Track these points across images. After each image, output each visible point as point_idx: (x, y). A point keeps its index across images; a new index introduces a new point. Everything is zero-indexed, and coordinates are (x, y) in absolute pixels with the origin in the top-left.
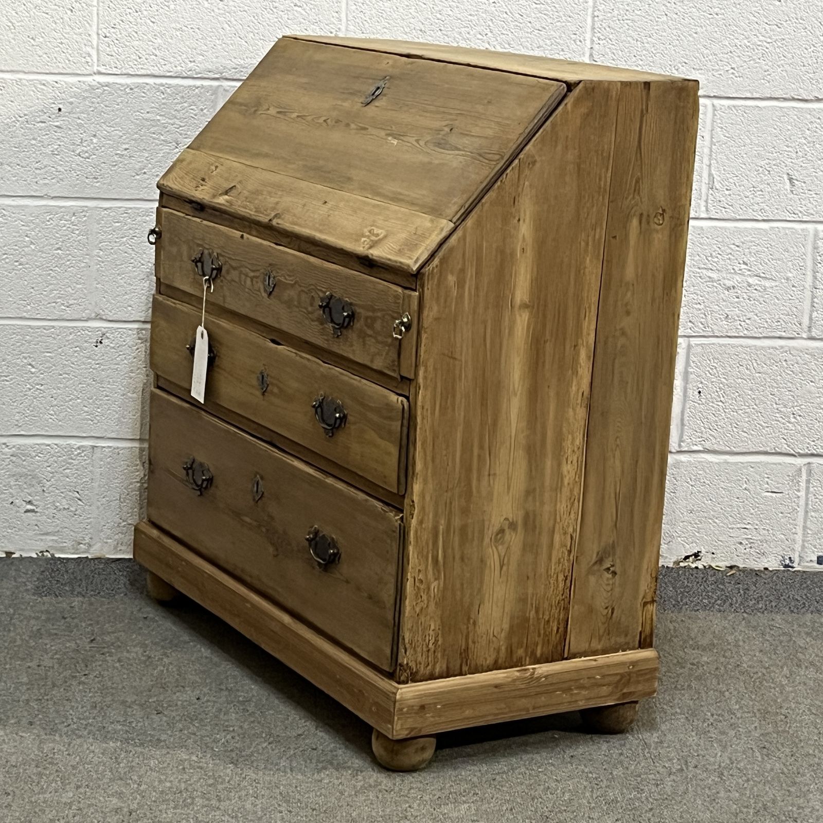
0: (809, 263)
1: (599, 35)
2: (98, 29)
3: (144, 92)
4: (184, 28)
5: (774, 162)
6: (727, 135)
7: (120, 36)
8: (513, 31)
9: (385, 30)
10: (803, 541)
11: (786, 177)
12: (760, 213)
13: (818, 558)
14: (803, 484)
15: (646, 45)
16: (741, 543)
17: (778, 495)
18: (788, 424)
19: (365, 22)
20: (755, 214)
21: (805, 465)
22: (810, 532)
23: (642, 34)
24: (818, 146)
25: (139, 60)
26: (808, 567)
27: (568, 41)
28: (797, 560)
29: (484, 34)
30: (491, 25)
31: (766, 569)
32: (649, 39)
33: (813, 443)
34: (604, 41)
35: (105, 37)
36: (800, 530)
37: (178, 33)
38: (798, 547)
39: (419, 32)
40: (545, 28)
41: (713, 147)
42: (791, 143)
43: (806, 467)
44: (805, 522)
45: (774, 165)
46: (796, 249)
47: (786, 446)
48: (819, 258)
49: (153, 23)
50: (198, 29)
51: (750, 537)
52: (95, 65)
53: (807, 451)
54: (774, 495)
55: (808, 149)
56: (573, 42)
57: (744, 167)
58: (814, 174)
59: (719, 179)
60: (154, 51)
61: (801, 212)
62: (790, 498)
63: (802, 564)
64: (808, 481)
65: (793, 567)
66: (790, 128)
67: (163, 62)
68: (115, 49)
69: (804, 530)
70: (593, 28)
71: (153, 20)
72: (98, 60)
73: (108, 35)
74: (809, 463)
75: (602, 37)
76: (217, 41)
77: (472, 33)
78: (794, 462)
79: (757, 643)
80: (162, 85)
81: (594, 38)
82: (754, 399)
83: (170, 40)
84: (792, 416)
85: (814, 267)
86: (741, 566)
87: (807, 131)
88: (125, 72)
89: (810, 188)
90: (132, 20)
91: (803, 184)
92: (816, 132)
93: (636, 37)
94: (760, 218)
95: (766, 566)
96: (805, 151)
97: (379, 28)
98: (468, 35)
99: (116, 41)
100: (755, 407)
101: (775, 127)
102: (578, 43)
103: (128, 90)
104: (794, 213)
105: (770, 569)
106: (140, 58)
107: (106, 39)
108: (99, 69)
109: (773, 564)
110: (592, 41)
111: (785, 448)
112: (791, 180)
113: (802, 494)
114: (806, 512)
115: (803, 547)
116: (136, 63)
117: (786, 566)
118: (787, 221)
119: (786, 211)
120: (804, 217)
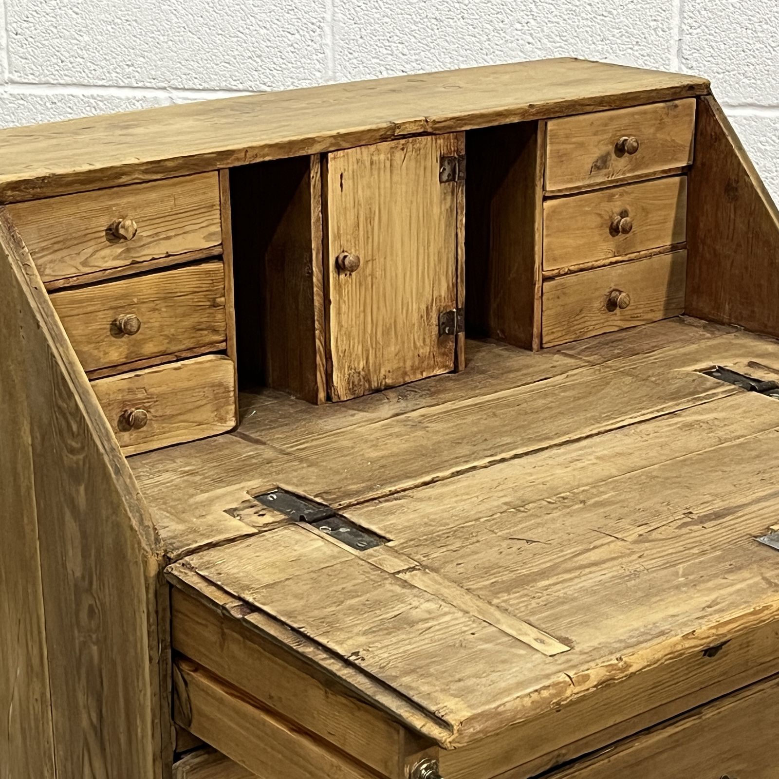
1: (690, 21)
2: (6, 24)
3: (70, 107)
4: (117, 20)
7: (34, 32)
8: (566, 17)
9: (387, 20)
15: (760, 34)
19: (358, 9)
23: (755, 19)
25: (61, 64)
27: (645, 31)
29: (523, 21)
30: (534, 9)
32: (765, 26)
34: (699, 30)
35: (16, 34)
37: (109, 28)
39: (434, 21)
40: (610, 13)
49: (77, 14)
50: (136, 21)
52: (7, 72)
56: (653, 32)
60: (79, 51)
67: (93, 67)
68: (30, 50)
70: (682, 12)
71: (75, 9)
72: (9, 65)
73: (19, 31)
75: (694, 24)
76: (161, 38)
77: (506, 21)
80: (92, 97)
81: (683, 26)
83: (99, 37)
88: (44, 80)
90: (48, 11)
93: (746, 23)
97: (377, 16)
98: (501, 25)
99: (30, 39)
102: (661, 33)
103: (48, 104)
106: (62, 62)
107: (18, 36)
108: (11, 76)
110: (681, 31)
116: (57, 68)
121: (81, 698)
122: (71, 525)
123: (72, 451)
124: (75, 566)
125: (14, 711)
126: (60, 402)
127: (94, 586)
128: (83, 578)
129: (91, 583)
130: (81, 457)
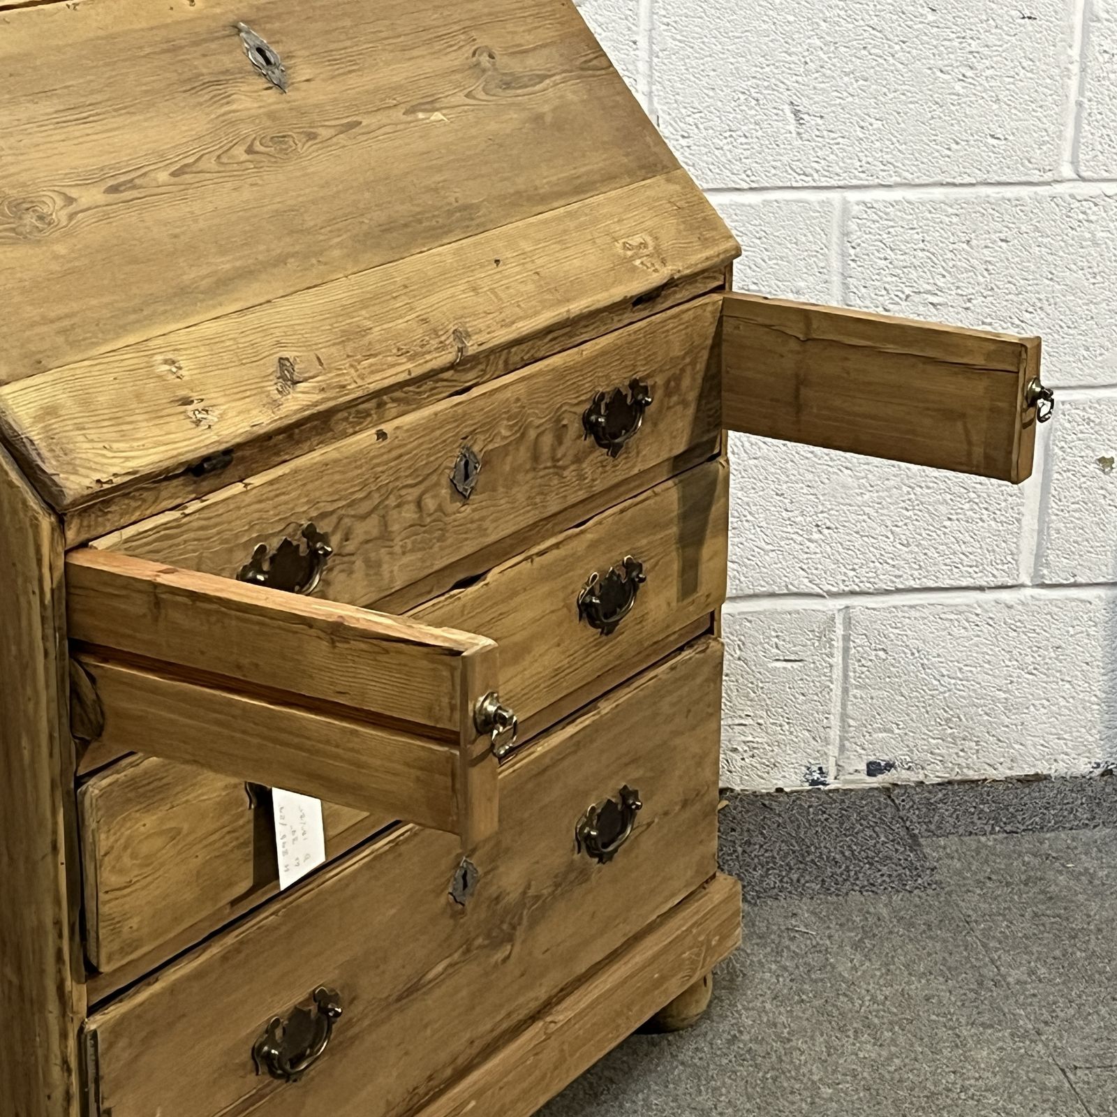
0: (836, 264)
5: (766, 84)
6: (679, 37)
10: (842, 739)
11: (787, 108)
12: (744, 176)
13: (869, 764)
14: (839, 644)
16: (735, 750)
17: (795, 665)
18: (808, 544)
20: (734, 178)
21: (839, 610)
22: (852, 722)
24: (843, 49)
26: (852, 782)
28: (832, 771)
31: (780, 790)
33: (852, 574)
36: (835, 721)
38: (833, 751)
41: (655, 60)
42: (794, 46)
43: (842, 614)
44: (844, 706)
45: (766, 88)
46: (811, 239)
47: (806, 581)
48: (852, 251)
51: (750, 738)
53: (842, 587)
54: (789, 665)
55: (825, 57)
57: (711, 93)
58: (838, 101)
59: (668, 118)
61: (817, 171)
62: (817, 669)
63: (842, 778)
64: (846, 638)
65: (824, 784)
66: (791, 18)
69: (843, 721)
74: (847, 607)
78: (820, 608)
79: (768, 975)
82: (748, 504)
84: (815, 529)
85: (843, 267)
86: (738, 789)
87: (822, 23)
89: (832, 127)
91: (819, 121)
92: (837, 23)
94: (745, 186)
95: (780, 784)
96: (820, 59)
100: (749, 517)
101: (765, 18)
104: (805, 174)
105: (787, 790)
109: (792, 781)
111: (806, 586)
112: (796, 113)
113: (838, 659)
114: (845, 691)
115: (842, 748)
117: (814, 783)
118: (792, 188)
119: (790, 171)
120: (823, 179)
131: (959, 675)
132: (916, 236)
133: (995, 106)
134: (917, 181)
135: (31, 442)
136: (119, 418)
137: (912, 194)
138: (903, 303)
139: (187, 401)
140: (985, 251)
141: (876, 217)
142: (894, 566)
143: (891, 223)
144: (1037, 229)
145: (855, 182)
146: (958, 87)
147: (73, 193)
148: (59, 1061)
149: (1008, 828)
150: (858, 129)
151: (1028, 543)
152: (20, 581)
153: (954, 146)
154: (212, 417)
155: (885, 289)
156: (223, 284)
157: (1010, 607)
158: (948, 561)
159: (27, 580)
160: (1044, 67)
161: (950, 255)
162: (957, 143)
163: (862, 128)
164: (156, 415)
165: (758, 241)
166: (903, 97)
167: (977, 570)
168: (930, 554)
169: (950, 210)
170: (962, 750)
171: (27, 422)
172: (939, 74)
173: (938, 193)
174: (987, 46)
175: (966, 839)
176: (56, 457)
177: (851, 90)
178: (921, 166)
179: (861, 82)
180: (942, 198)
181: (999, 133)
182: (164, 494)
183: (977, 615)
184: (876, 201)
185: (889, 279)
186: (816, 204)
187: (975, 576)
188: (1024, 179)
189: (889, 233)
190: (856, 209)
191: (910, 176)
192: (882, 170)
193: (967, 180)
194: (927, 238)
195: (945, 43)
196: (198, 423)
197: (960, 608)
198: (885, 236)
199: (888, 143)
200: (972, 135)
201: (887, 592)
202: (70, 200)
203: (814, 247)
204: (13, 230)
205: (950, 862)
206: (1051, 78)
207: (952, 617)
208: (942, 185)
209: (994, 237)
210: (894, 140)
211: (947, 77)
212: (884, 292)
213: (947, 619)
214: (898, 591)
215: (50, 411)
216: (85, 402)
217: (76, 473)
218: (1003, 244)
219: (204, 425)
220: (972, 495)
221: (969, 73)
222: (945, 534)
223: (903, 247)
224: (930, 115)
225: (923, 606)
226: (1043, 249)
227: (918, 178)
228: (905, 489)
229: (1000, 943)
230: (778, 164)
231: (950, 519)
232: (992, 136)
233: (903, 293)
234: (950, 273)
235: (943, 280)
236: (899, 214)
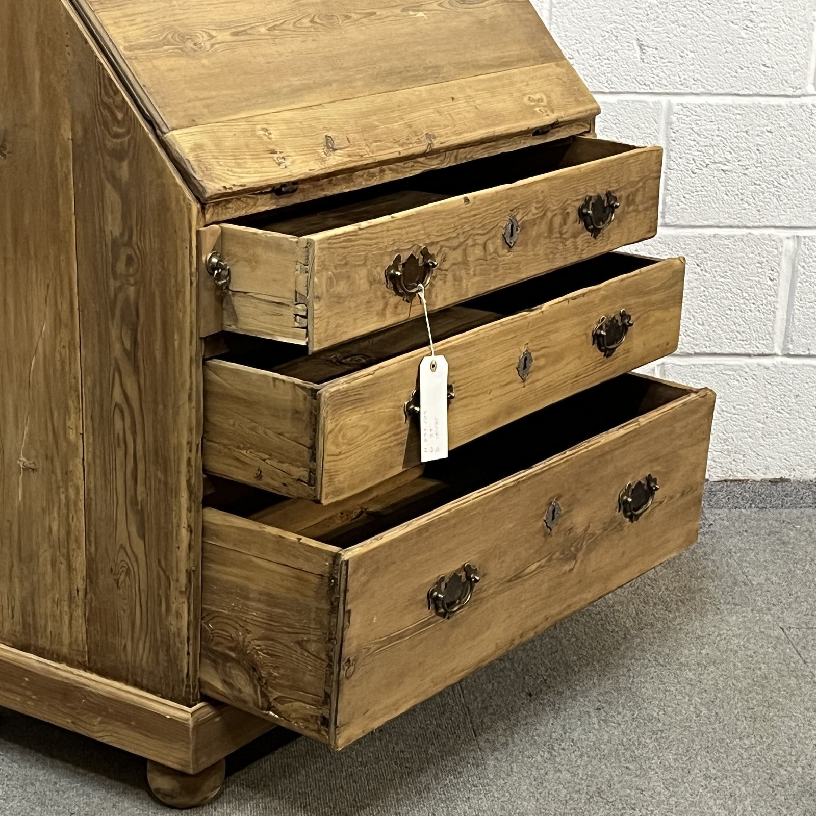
0: (662, 142)
5: (622, 26)
11: (635, 43)
12: (607, 85)
20: (601, 85)
24: (671, 7)
43: (659, 368)
45: (622, 29)
46: (647, 125)
48: (673, 135)
55: (660, 11)
57: (588, 31)
58: (667, 39)
61: (653, 83)
85: (668, 145)
89: (662, 55)
91: (654, 50)
104: (645, 85)
112: (641, 46)
118: (637, 93)
119: (636, 82)
120: (656, 88)
121: (114, 333)
122: (112, 196)
123: (117, 136)
124: (113, 226)
125: (37, 363)
126: (106, 99)
127: (134, 238)
128: (122, 235)
129: (130, 237)
130: (127, 138)
131: (734, 411)
132: (714, 127)
133: (766, 47)
134: (715, 92)
135: (189, 162)
136: (236, 155)
137: (713, 100)
138: (705, 169)
139: (274, 152)
140: (757, 138)
141: (689, 114)
142: (693, 338)
143: (698, 118)
144: (790, 125)
145: (676, 91)
146: (743, 33)
147: (214, 33)
148: (186, 526)
149: (760, 506)
150: (679, 57)
151: (780, 326)
152: (179, 242)
153: (739, 70)
154: (287, 162)
155: (693, 159)
156: (295, 92)
157: (768, 368)
158: (728, 337)
159: (183, 241)
160: (797, 23)
161: (735, 140)
162: (742, 69)
163: (682, 56)
164: (256, 157)
165: (614, 126)
166: (708, 39)
167: (746, 343)
168: (716, 331)
169: (736, 111)
170: (734, 460)
171: (187, 151)
172: (731, 24)
173: (729, 100)
174: (762, 8)
175: (734, 511)
176: (203, 171)
177: (675, 32)
178: (718, 82)
179: (682, 28)
180: (731, 103)
181: (768, 63)
182: (260, 202)
183: (746, 373)
184: (690, 104)
185: (696, 153)
186: (651, 104)
187: (745, 347)
188: (783, 93)
189: (697, 124)
190: (676, 108)
191: (710, 88)
192: (694, 84)
193: (746, 92)
194: (721, 128)
195: (735, 5)
196: (279, 164)
197: (734, 367)
198: (694, 126)
199: (698, 67)
200: (751, 64)
201: (689, 355)
202: (212, 37)
203: (649, 131)
204: (181, 49)
205: (721, 522)
206: (802, 29)
207: (730, 373)
208: (731, 95)
209: (764, 129)
210: (702, 65)
211: (736, 27)
212: (693, 162)
213: (726, 374)
214: (696, 354)
215: (198, 147)
216: (218, 145)
217: (213, 181)
218: (769, 134)
219: (283, 166)
220: (745, 295)
221: (750, 25)
222: (726, 318)
223: (706, 134)
224: (724, 50)
225: (711, 365)
226: (794, 138)
227: (716, 90)
228: (702, 289)
229: (750, 564)
230: (628, 78)
231: (730, 309)
232: (764, 65)
233: (705, 162)
234: (734, 151)
235: (730, 155)
236: (704, 112)
